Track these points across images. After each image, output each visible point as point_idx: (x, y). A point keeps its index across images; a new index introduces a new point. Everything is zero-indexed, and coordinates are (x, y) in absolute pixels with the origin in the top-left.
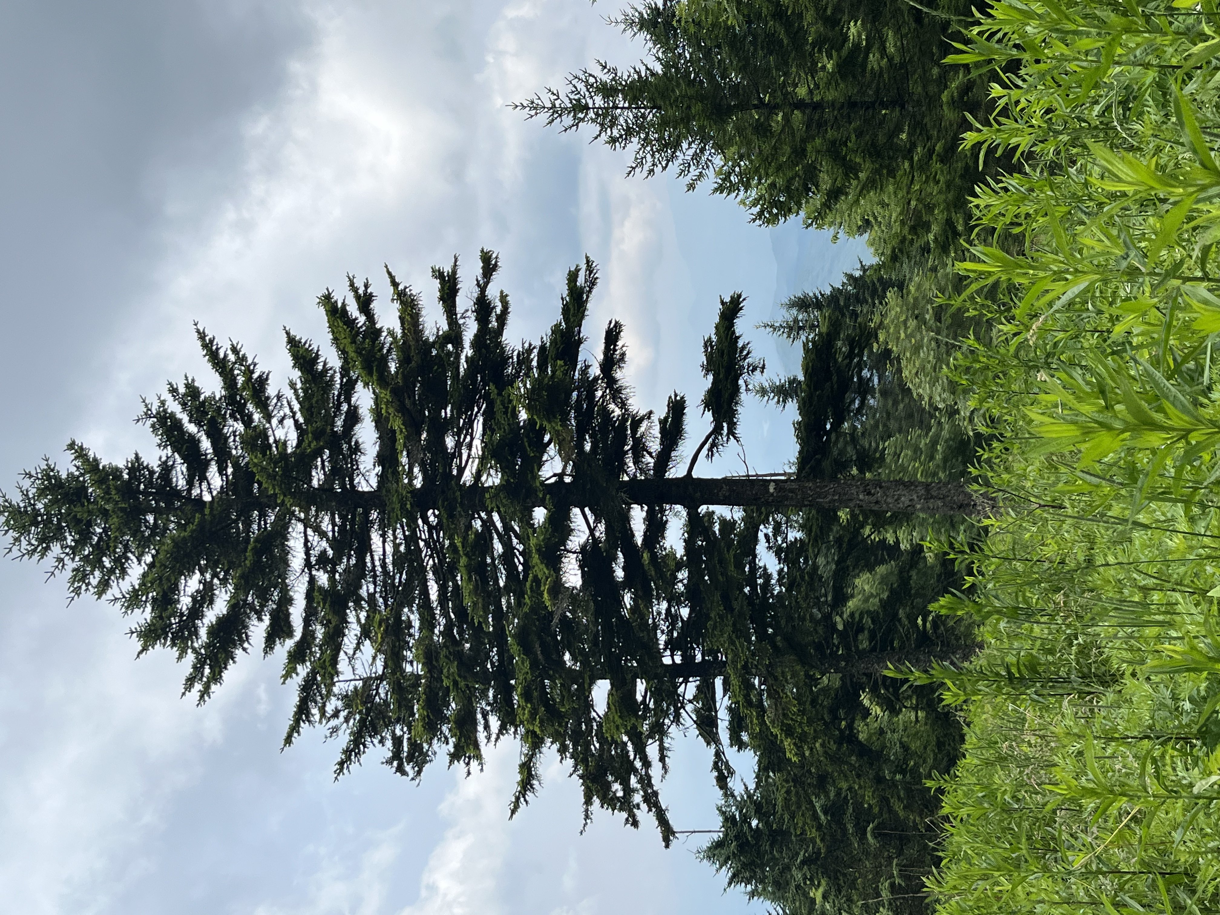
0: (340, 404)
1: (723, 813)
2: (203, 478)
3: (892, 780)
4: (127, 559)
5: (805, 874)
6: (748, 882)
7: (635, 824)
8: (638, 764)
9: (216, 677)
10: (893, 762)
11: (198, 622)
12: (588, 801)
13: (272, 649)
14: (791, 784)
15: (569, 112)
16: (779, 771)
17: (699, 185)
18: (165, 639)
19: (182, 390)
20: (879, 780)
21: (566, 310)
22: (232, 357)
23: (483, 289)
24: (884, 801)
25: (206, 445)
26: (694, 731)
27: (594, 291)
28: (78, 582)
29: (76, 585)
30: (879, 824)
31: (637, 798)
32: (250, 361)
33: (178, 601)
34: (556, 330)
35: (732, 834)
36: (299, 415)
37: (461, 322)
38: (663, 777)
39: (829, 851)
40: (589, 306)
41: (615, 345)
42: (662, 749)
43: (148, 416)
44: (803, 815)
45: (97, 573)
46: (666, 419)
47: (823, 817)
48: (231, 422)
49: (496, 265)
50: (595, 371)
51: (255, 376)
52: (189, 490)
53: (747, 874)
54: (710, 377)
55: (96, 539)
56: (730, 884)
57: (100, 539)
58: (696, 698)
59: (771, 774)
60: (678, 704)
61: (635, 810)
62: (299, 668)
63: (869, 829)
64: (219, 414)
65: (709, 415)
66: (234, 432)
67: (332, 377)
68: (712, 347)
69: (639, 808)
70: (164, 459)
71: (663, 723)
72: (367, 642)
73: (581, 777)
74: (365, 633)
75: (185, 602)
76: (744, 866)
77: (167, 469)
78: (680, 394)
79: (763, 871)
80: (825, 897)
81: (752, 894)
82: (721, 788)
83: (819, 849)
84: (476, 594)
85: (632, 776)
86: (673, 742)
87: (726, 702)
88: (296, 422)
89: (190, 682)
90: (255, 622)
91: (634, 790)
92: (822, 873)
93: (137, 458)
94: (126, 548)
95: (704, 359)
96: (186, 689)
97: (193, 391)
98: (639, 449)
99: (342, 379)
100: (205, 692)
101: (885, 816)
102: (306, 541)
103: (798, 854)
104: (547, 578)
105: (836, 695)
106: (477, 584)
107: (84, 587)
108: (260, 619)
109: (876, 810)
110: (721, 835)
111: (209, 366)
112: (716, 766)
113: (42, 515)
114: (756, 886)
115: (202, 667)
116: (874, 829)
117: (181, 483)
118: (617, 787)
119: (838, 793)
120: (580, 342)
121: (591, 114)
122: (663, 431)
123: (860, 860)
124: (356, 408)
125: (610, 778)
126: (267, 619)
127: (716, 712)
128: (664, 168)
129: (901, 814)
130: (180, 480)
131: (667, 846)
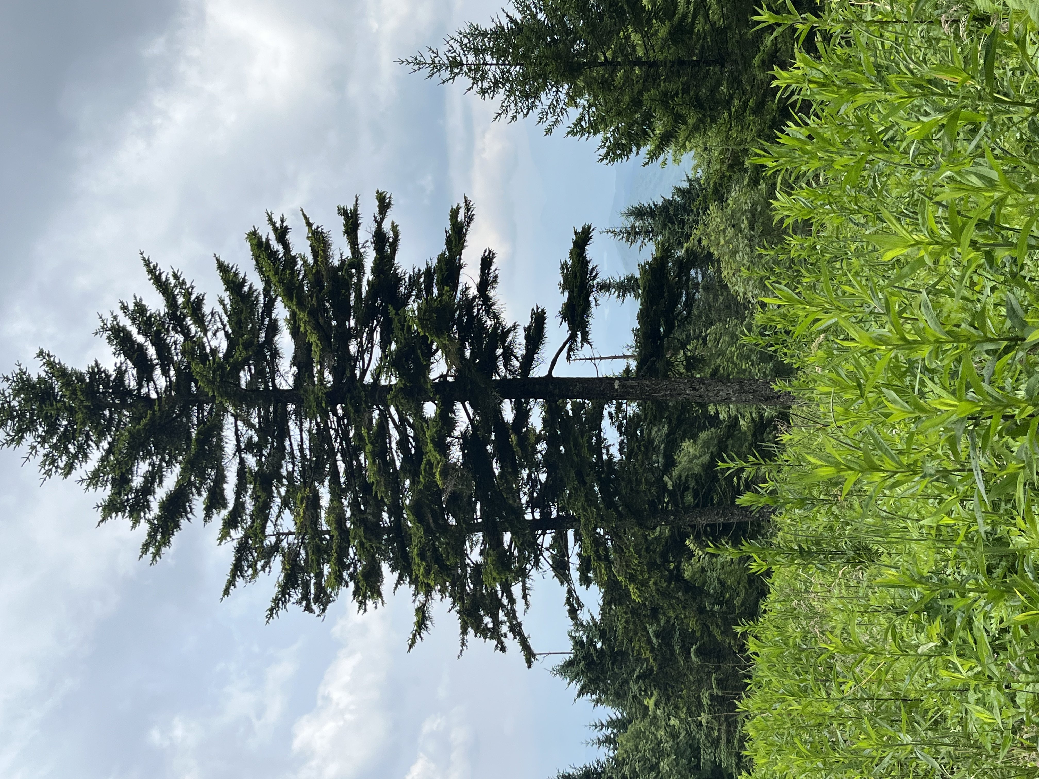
0: (263, 319)
1: (574, 638)
2: (150, 379)
3: (711, 610)
4: (89, 446)
5: (640, 687)
6: (593, 693)
7: (503, 649)
8: (505, 601)
9: (166, 542)
10: (713, 596)
11: (151, 498)
12: (464, 632)
13: (210, 518)
14: (630, 615)
15: (447, 68)
16: (620, 604)
17: (555, 130)
18: (124, 511)
19: (131, 307)
20: (701, 610)
21: (449, 241)
22: (172, 281)
23: (379, 224)
24: (705, 628)
25: (152, 352)
26: (551, 573)
27: (472, 225)
28: (49, 465)
29: (47, 468)
30: (700, 646)
31: (505, 629)
32: (188, 285)
33: (131, 480)
34: (441, 258)
35: (580, 656)
36: (228, 328)
37: (362, 251)
38: (525, 611)
39: (660, 668)
40: (467, 238)
41: (489, 269)
42: (524, 589)
43: (104, 329)
44: (639, 641)
45: (64, 458)
46: (530, 327)
47: (655, 641)
48: (172, 333)
49: (389, 203)
50: (473, 291)
51: (193, 297)
52: (139, 390)
53: (593, 687)
54: (566, 294)
55: (62, 429)
56: (579, 695)
57: (66, 429)
58: (551, 546)
59: (613, 607)
60: (537, 551)
61: (503, 639)
62: (232, 532)
63: (692, 650)
64: (164, 328)
65: (565, 325)
66: (175, 342)
67: (257, 298)
68: (567, 269)
69: (506, 637)
70: (118, 365)
71: (525, 568)
72: (287, 511)
73: (458, 612)
74: (285, 503)
75: (137, 481)
76: (591, 681)
77: (121, 373)
78: (541, 306)
79: (605, 684)
80: (656, 705)
81: (597, 701)
82: (572, 619)
83: (652, 667)
84: (379, 475)
85: (500, 611)
86: (533, 583)
87: (577, 549)
88: (226, 332)
89: (146, 547)
90: (196, 497)
91: (502, 623)
92: (655, 686)
93: (97, 364)
94: (88, 437)
95: (561, 279)
96: (143, 553)
97: (140, 309)
98: (508, 354)
99: (264, 298)
100: (157, 554)
101: (706, 639)
102: (237, 430)
103: (634, 670)
104: (438, 463)
105: (666, 543)
106: (380, 467)
107: (54, 469)
108: (200, 494)
109: (698, 634)
110: (572, 655)
111: (154, 287)
112: (568, 602)
113: (16, 411)
114: (600, 696)
115: (156, 534)
116: (697, 650)
117: (133, 384)
118: (488, 621)
119: (668, 622)
120: (460, 267)
121: (465, 69)
122: (527, 337)
123: (685, 675)
124: (276, 321)
125: (482, 613)
126: (205, 494)
127: (569, 558)
128: (525, 116)
129: (719, 638)
130: (131, 381)
131: (529, 667)
